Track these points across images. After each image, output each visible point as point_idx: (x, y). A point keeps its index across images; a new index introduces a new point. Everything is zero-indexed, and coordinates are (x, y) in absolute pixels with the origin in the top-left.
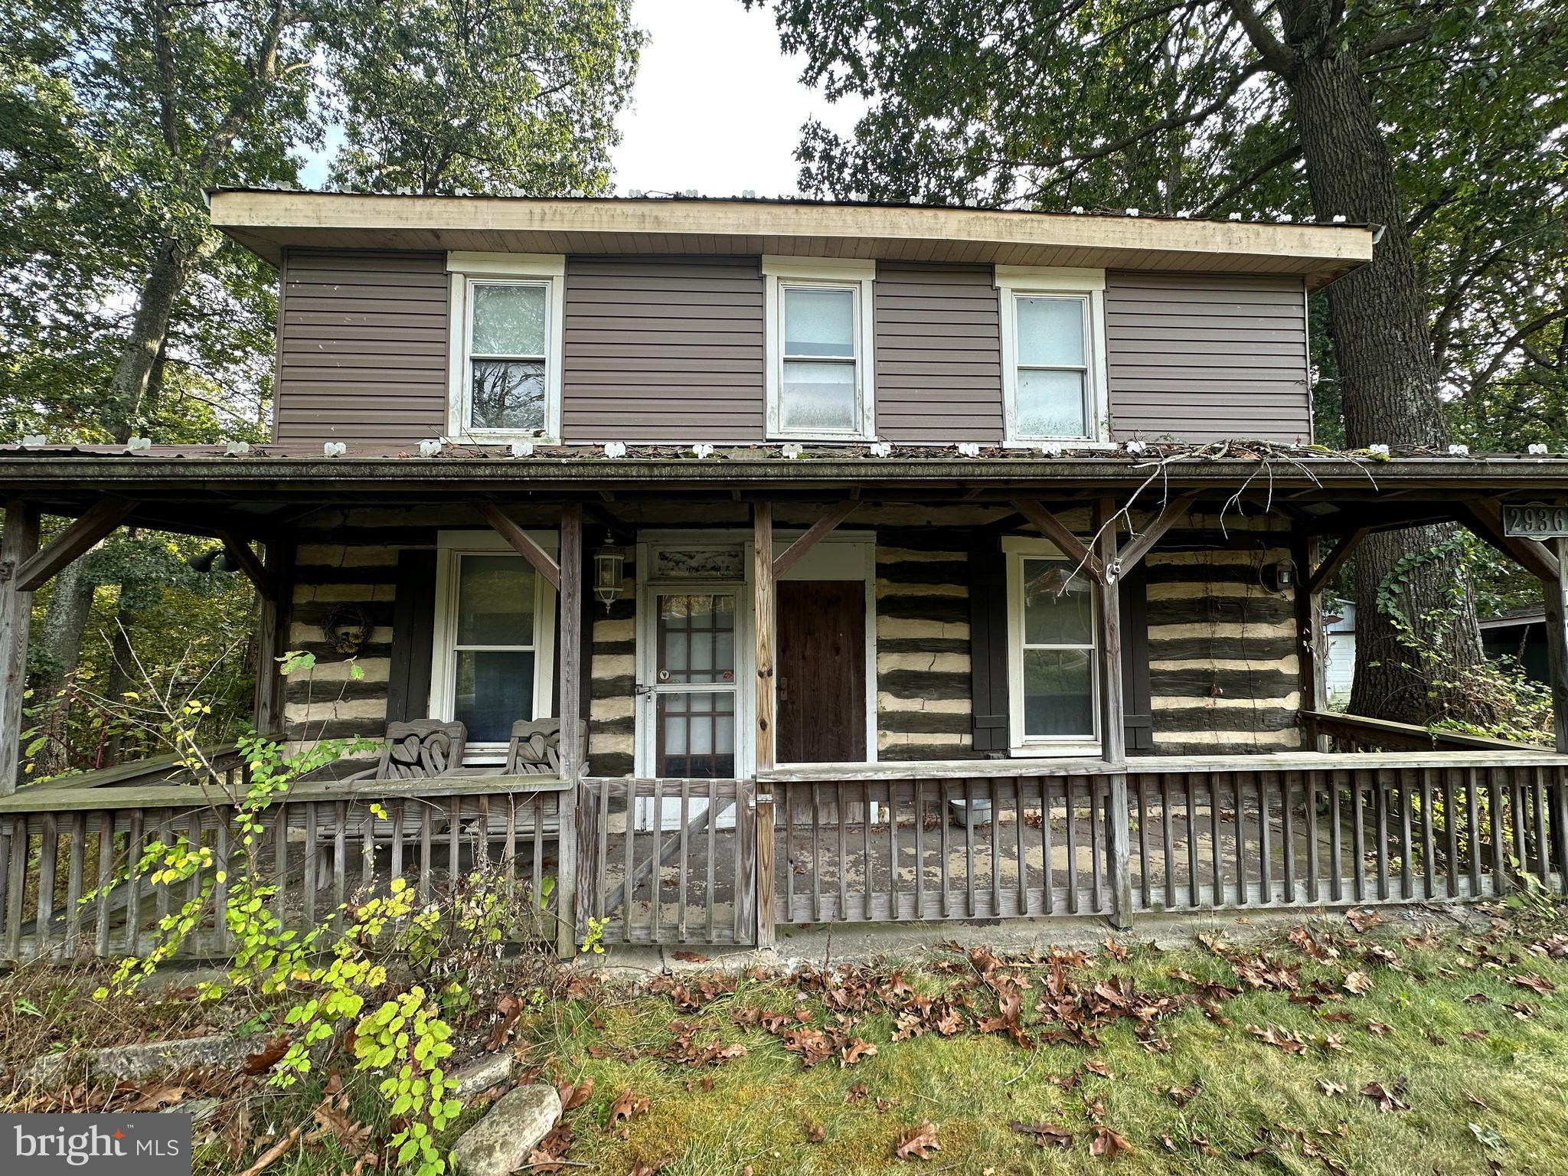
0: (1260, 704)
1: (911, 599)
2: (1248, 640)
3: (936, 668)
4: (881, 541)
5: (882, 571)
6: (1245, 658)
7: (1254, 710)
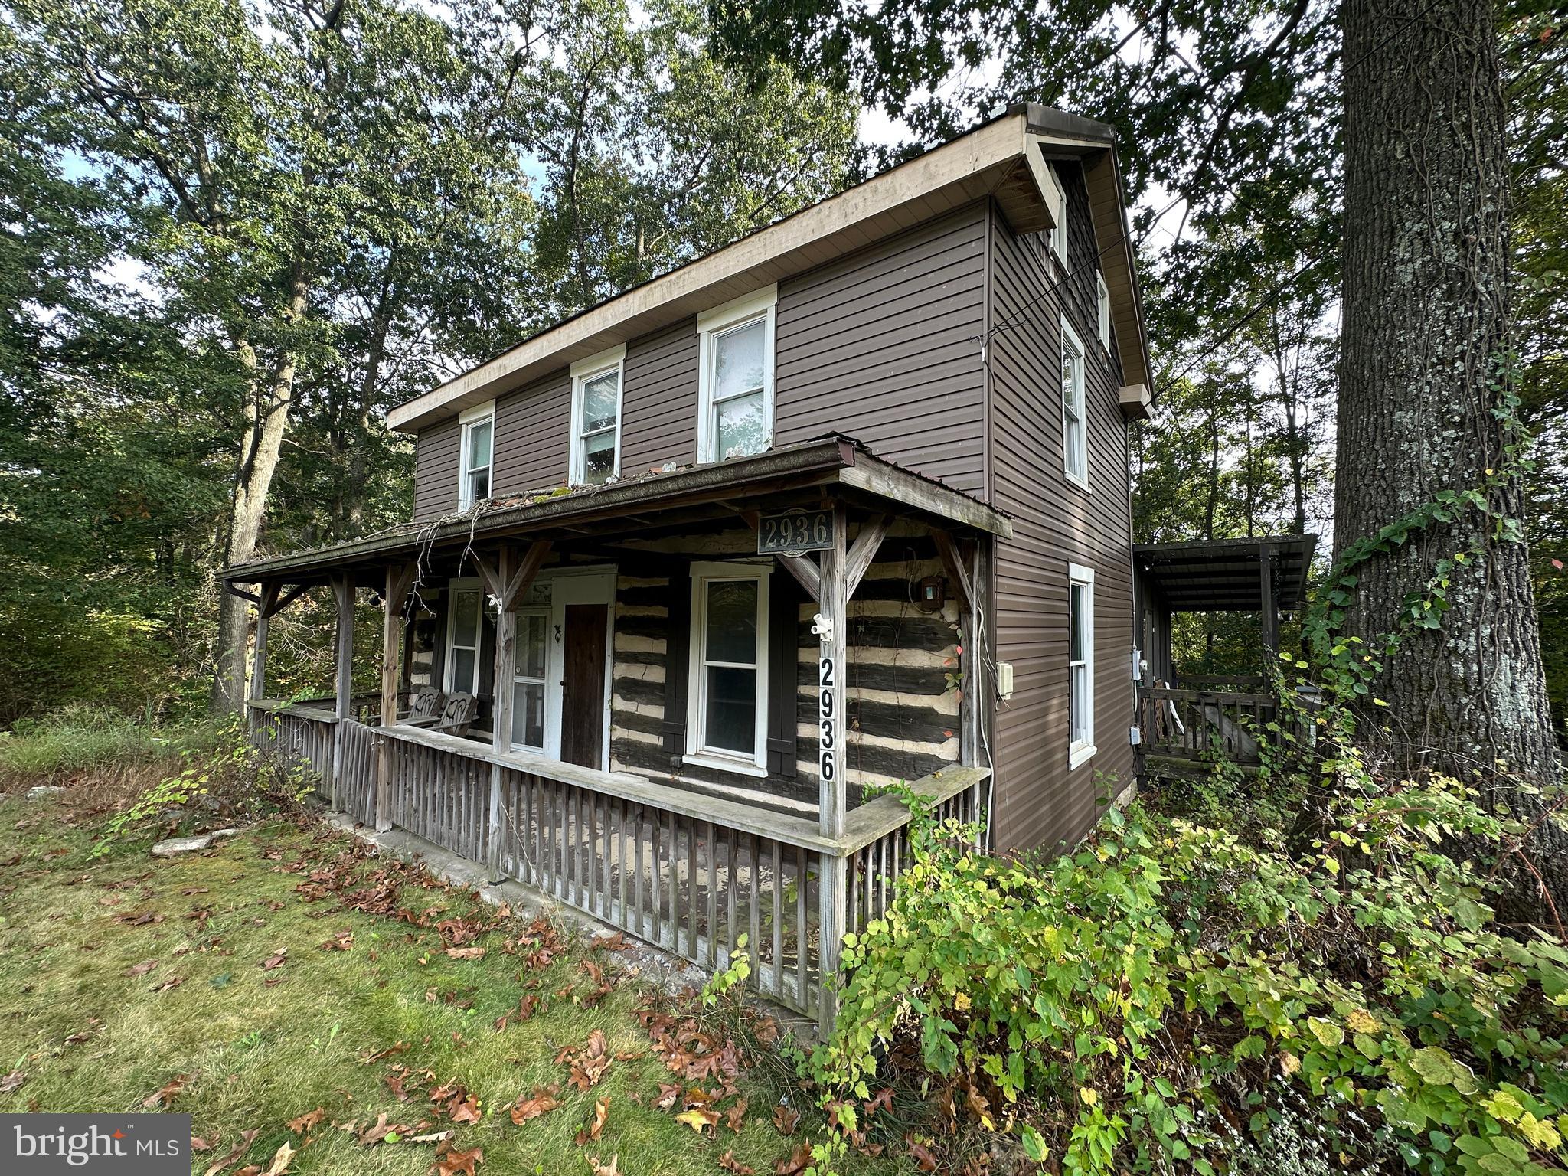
0: (910, 747)
1: (635, 618)
2: (901, 668)
3: (647, 678)
4: (622, 571)
5: (621, 596)
6: (895, 690)
7: (903, 753)
